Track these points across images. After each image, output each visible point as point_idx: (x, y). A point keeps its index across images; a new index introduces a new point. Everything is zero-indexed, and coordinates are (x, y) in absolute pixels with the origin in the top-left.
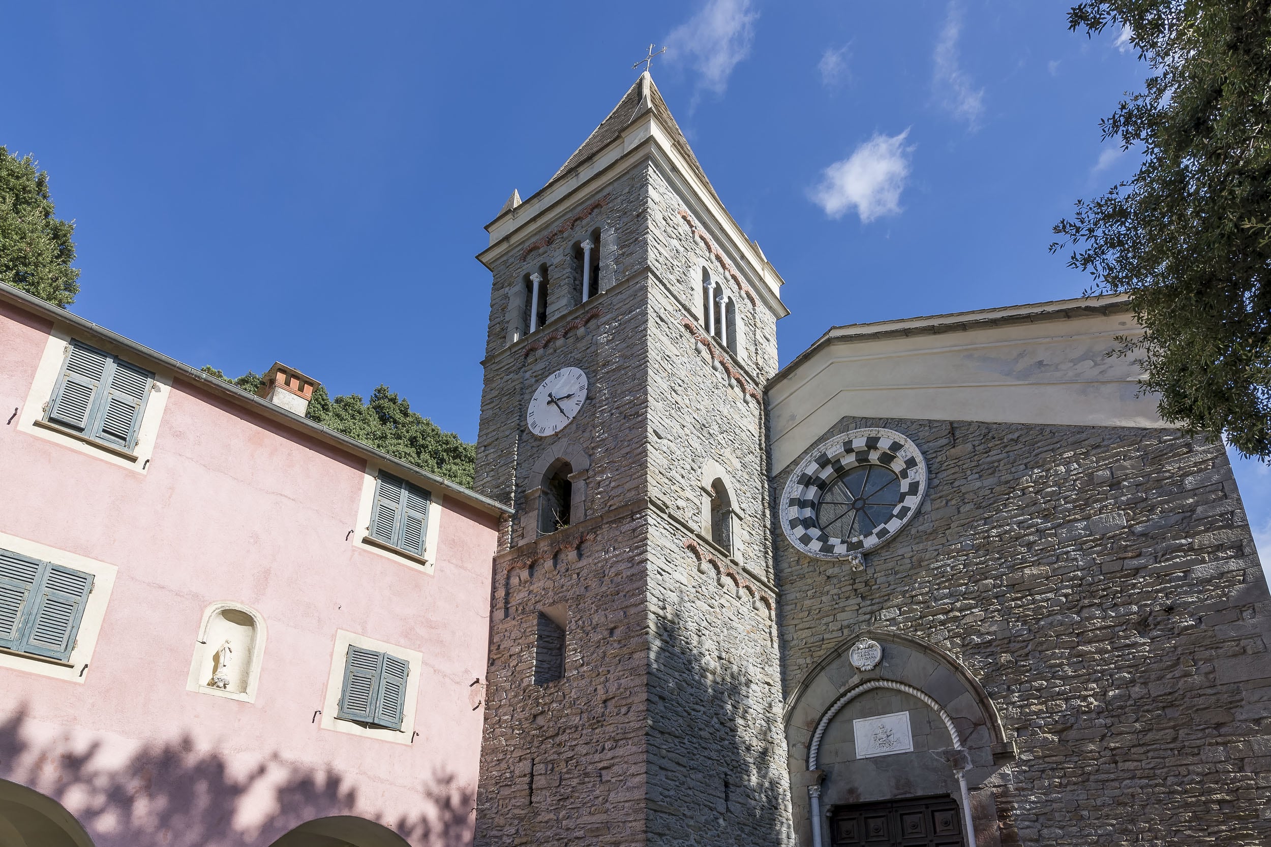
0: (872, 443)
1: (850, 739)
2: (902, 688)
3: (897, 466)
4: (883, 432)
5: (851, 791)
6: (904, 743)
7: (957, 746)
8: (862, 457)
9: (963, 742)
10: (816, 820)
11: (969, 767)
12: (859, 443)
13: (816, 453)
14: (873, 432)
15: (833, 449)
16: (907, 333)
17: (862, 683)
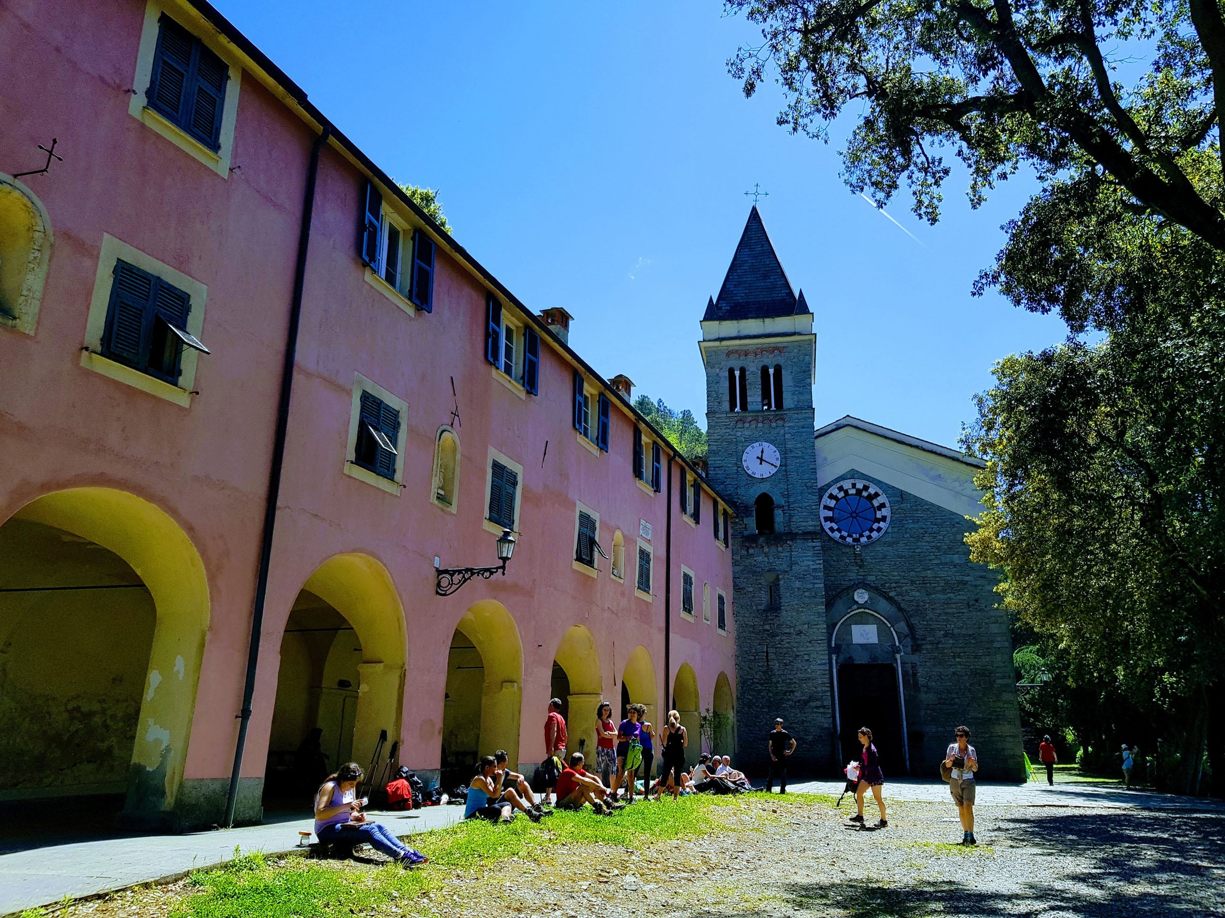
0: (866, 488)
1: (850, 633)
2: (875, 614)
3: (876, 503)
4: (871, 485)
5: (851, 658)
6: (874, 639)
7: (897, 644)
8: (859, 492)
9: (899, 643)
10: (835, 671)
11: (902, 654)
12: (860, 486)
13: (838, 485)
14: (867, 483)
15: (847, 484)
16: (886, 437)
17: (858, 608)
